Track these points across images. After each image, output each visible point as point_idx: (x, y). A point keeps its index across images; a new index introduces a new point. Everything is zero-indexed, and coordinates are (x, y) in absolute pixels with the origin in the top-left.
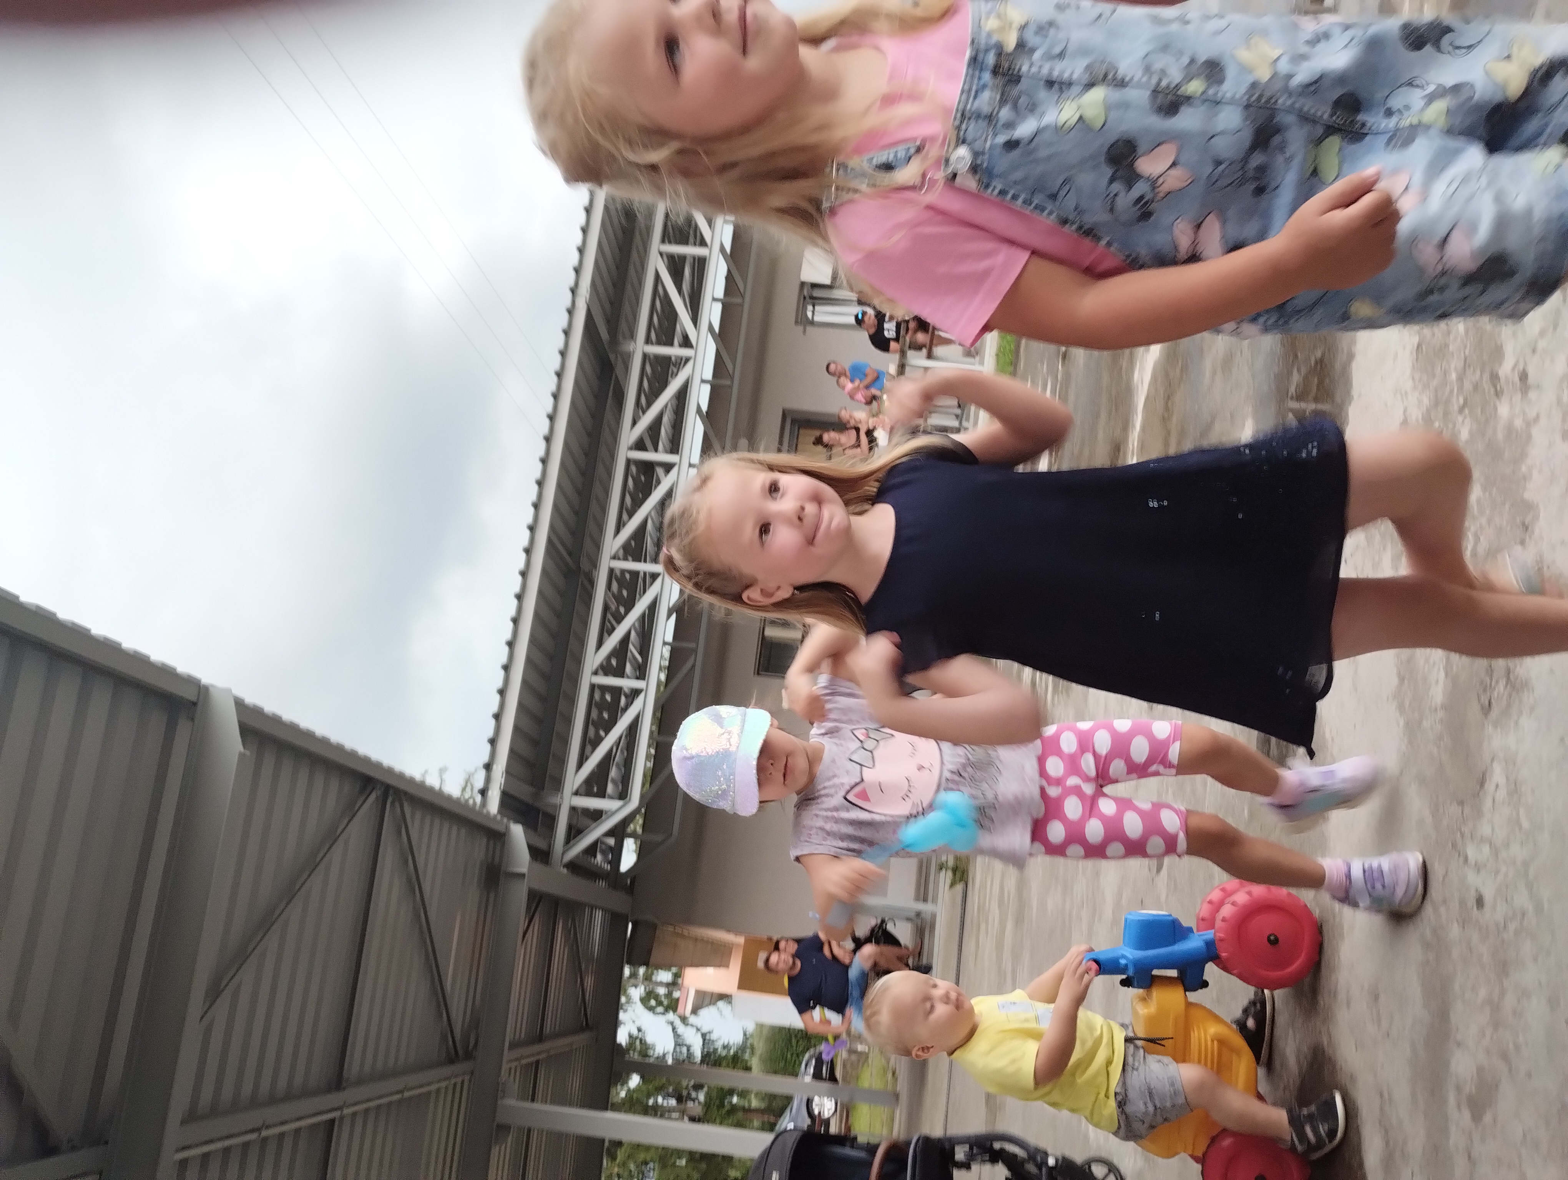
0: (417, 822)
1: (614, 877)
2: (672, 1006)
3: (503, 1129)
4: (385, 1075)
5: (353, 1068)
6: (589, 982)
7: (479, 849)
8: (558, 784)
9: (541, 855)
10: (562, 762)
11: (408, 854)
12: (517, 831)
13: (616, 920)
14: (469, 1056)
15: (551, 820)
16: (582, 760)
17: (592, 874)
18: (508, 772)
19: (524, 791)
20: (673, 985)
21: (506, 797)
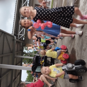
0: (7, 36)
1: (23, 40)
2: (27, 50)
3: (15, 57)
4: (6, 54)
5: (4, 53)
6: (21, 48)
7: (12, 38)
8: (18, 33)
9: (17, 38)
10: (18, 32)
11: (7, 38)
12: (15, 37)
13: (23, 43)
14: (12, 52)
15: (18, 36)
16: (20, 32)
17: (21, 40)
18: (14, 32)
19: (15, 34)
20: (27, 48)
21: (14, 34)
